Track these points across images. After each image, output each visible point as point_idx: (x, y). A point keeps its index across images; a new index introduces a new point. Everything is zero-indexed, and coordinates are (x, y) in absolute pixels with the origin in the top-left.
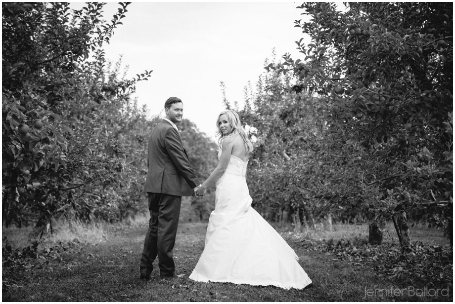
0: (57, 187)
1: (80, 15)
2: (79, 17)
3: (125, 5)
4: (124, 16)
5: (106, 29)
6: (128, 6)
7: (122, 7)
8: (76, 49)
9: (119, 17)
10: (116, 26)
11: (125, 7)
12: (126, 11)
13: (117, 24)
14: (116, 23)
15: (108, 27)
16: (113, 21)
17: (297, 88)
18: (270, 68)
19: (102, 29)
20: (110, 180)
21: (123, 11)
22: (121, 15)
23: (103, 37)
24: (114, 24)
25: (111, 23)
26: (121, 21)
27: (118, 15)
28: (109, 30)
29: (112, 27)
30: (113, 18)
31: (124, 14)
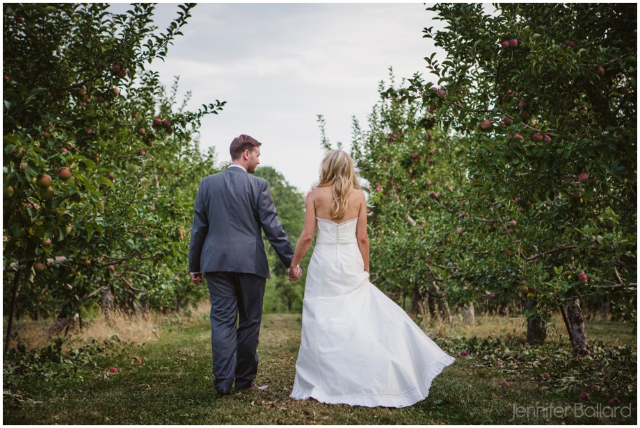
0: (89, 262)
1: (122, 21)
2: (122, 23)
3: (187, 7)
4: (186, 23)
5: (159, 40)
6: (192, 8)
7: (182, 11)
8: (116, 69)
9: (178, 25)
10: (174, 36)
11: (187, 11)
12: (188, 15)
13: (175, 34)
14: (173, 32)
15: (161, 37)
16: (168, 30)
17: (426, 122)
18: (389, 95)
19: (154, 41)
20: (164, 253)
21: (184, 16)
22: (181, 22)
23: (154, 51)
24: (171, 34)
25: (166, 33)
26: (181, 30)
27: (176, 22)
28: (164, 42)
29: (168, 39)
30: (170, 25)
31: (185, 20)
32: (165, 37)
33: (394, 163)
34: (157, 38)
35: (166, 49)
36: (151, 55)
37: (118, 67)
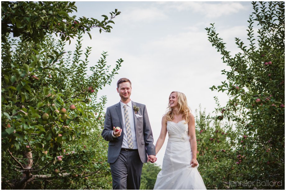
1: (93, 69)
2: (93, 70)
3: (120, 63)
4: (119, 69)
5: (108, 77)
6: (122, 63)
7: (118, 64)
8: (90, 89)
9: (116, 70)
10: (114, 75)
11: (120, 64)
12: (120, 66)
13: (115, 74)
14: (114, 73)
15: (109, 75)
16: (112, 72)
18: (213, 89)
19: (106, 77)
21: (118, 66)
22: (118, 68)
23: (106, 81)
24: (113, 74)
25: (111, 73)
26: (117, 72)
27: (115, 69)
28: (110, 77)
29: (112, 76)
30: (113, 70)
31: (119, 68)
32: (111, 75)
33: (203, 141)
34: (107, 76)
35: (111, 80)
36: (104, 83)
37: (91, 88)
